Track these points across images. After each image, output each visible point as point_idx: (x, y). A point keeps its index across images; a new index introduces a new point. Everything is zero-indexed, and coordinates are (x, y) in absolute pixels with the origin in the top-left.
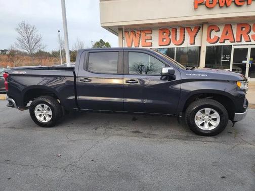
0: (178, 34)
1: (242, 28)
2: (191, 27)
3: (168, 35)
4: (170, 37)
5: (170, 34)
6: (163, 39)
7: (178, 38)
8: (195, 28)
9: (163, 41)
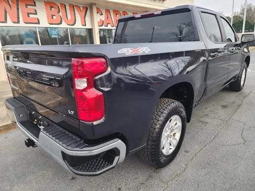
0: (68, 11)
1: (116, 14)
2: (79, 5)
3: (58, 11)
4: (60, 14)
5: (59, 10)
6: (52, 16)
7: (69, 17)
8: (83, 7)
9: (53, 18)
